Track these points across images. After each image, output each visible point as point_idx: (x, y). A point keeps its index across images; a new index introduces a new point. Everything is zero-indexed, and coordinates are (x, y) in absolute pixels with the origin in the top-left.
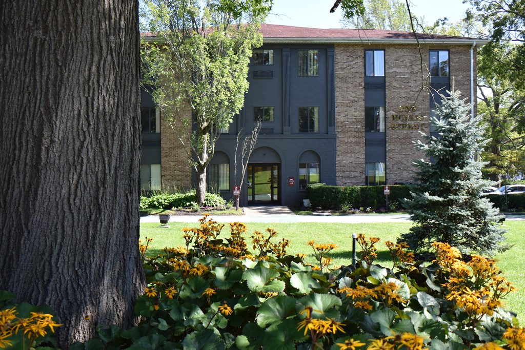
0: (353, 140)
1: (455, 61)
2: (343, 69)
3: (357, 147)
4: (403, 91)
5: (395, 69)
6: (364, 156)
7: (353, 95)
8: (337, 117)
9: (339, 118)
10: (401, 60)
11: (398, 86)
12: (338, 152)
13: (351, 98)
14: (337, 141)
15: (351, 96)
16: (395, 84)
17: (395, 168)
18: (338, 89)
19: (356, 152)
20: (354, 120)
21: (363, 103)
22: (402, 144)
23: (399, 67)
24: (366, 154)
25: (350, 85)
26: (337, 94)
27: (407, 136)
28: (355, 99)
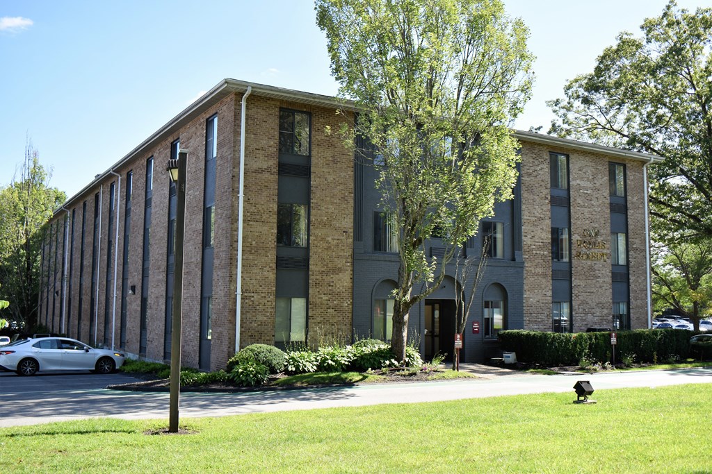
0: (540, 270)
1: (632, 178)
2: (529, 175)
3: (544, 280)
4: (586, 210)
5: (578, 182)
6: (550, 293)
7: (540, 211)
8: (523, 238)
9: (526, 240)
10: (584, 170)
11: (582, 204)
12: (526, 287)
13: (537, 214)
14: (525, 272)
15: (538, 212)
16: (579, 201)
17: (581, 310)
18: (523, 201)
19: (543, 286)
20: (540, 244)
21: (548, 222)
22: (587, 278)
23: (582, 179)
24: (552, 290)
25: (536, 197)
26: (523, 207)
27: (591, 268)
28: (542, 216)
